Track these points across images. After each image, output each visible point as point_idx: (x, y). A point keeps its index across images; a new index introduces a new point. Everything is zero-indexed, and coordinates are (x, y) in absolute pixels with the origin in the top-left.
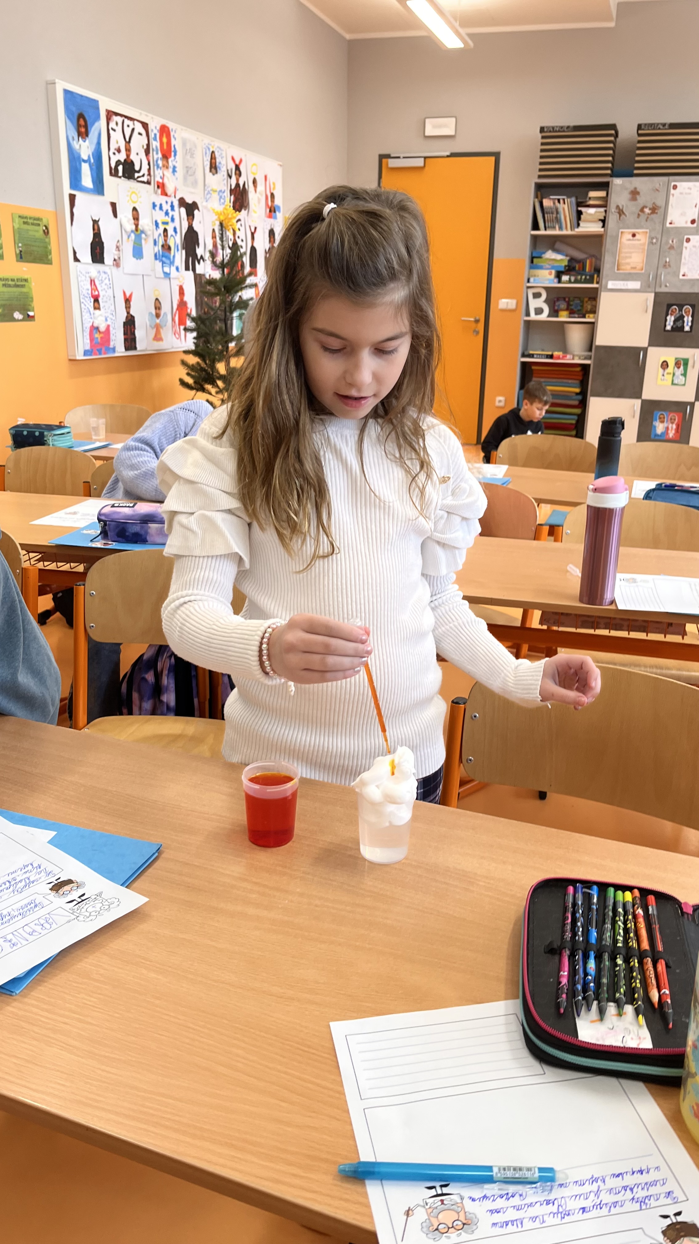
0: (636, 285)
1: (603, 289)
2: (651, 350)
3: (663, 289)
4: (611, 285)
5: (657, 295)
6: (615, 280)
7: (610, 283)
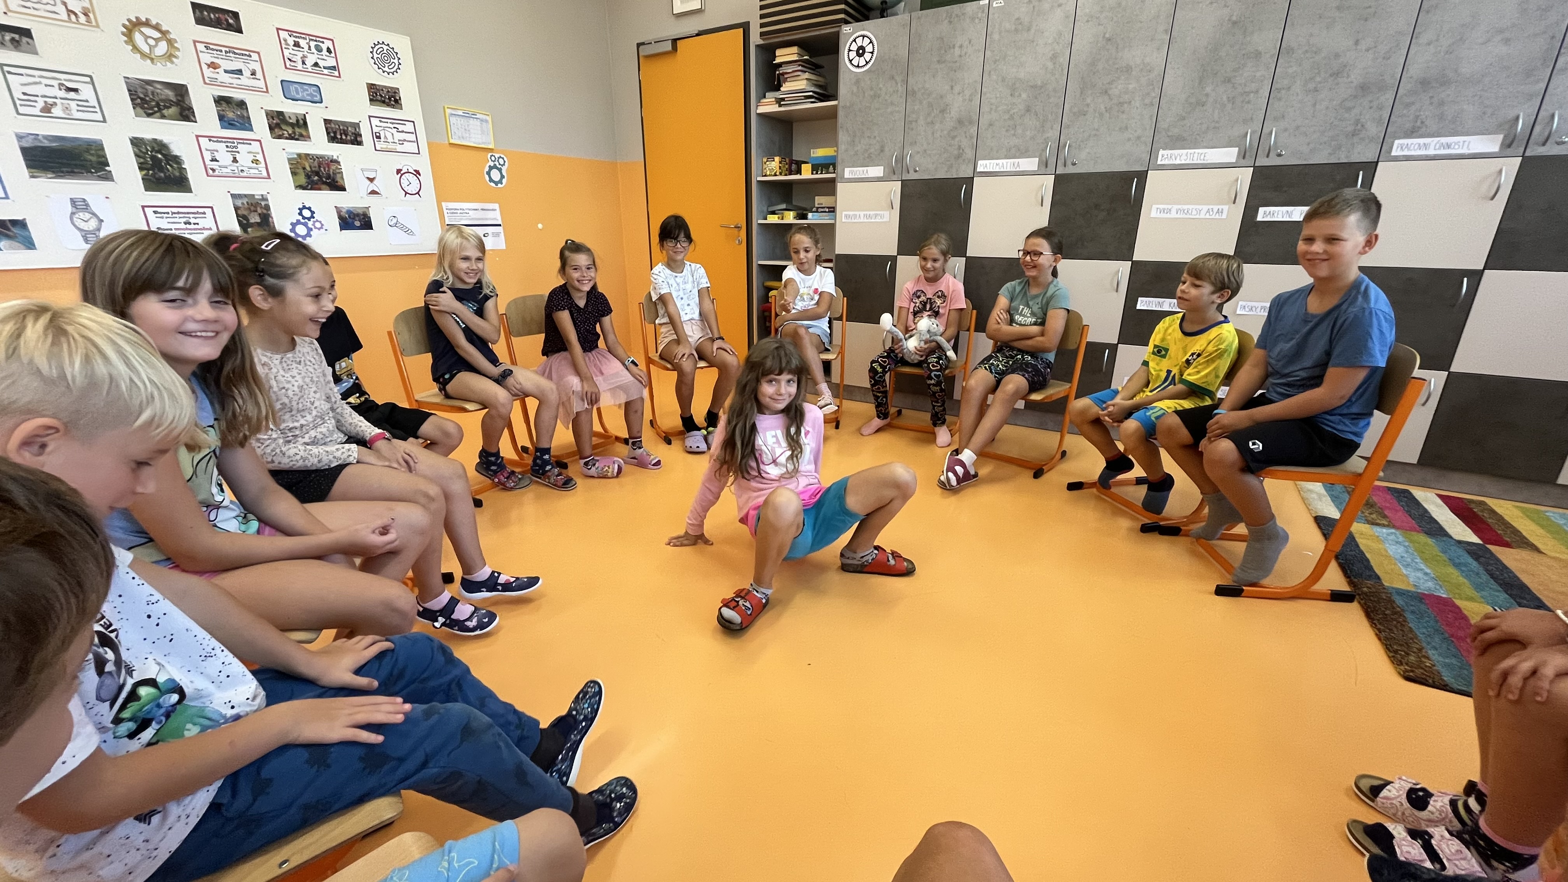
0: (877, 171)
1: (839, 180)
2: (900, 258)
3: (913, 176)
4: (848, 173)
5: (904, 183)
6: (853, 166)
7: (847, 170)
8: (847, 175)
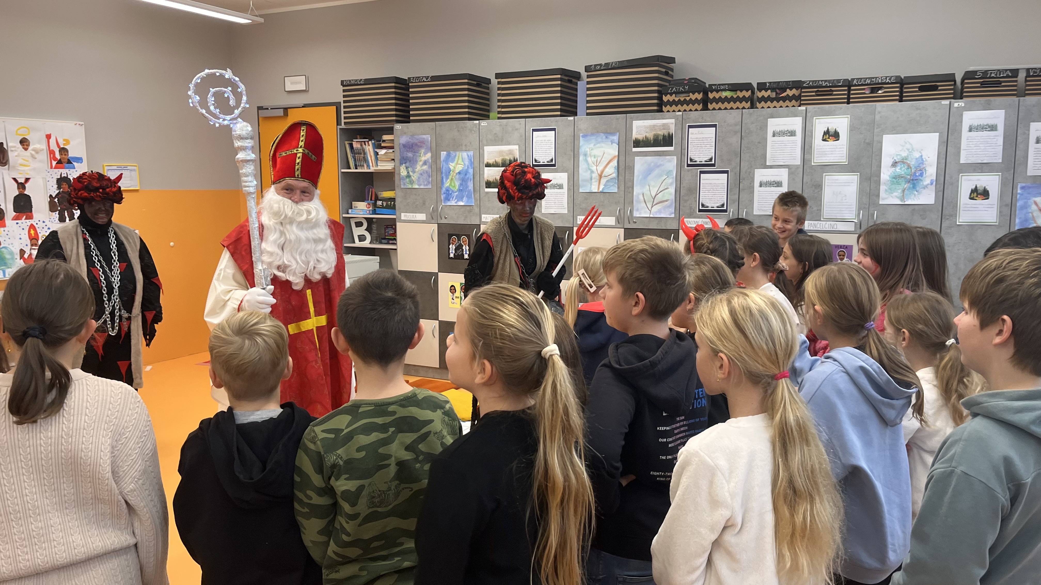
1: (398, 220)
2: (440, 274)
3: (444, 221)
5: (440, 225)
6: (406, 212)
7: (403, 214)
8: (403, 218)
